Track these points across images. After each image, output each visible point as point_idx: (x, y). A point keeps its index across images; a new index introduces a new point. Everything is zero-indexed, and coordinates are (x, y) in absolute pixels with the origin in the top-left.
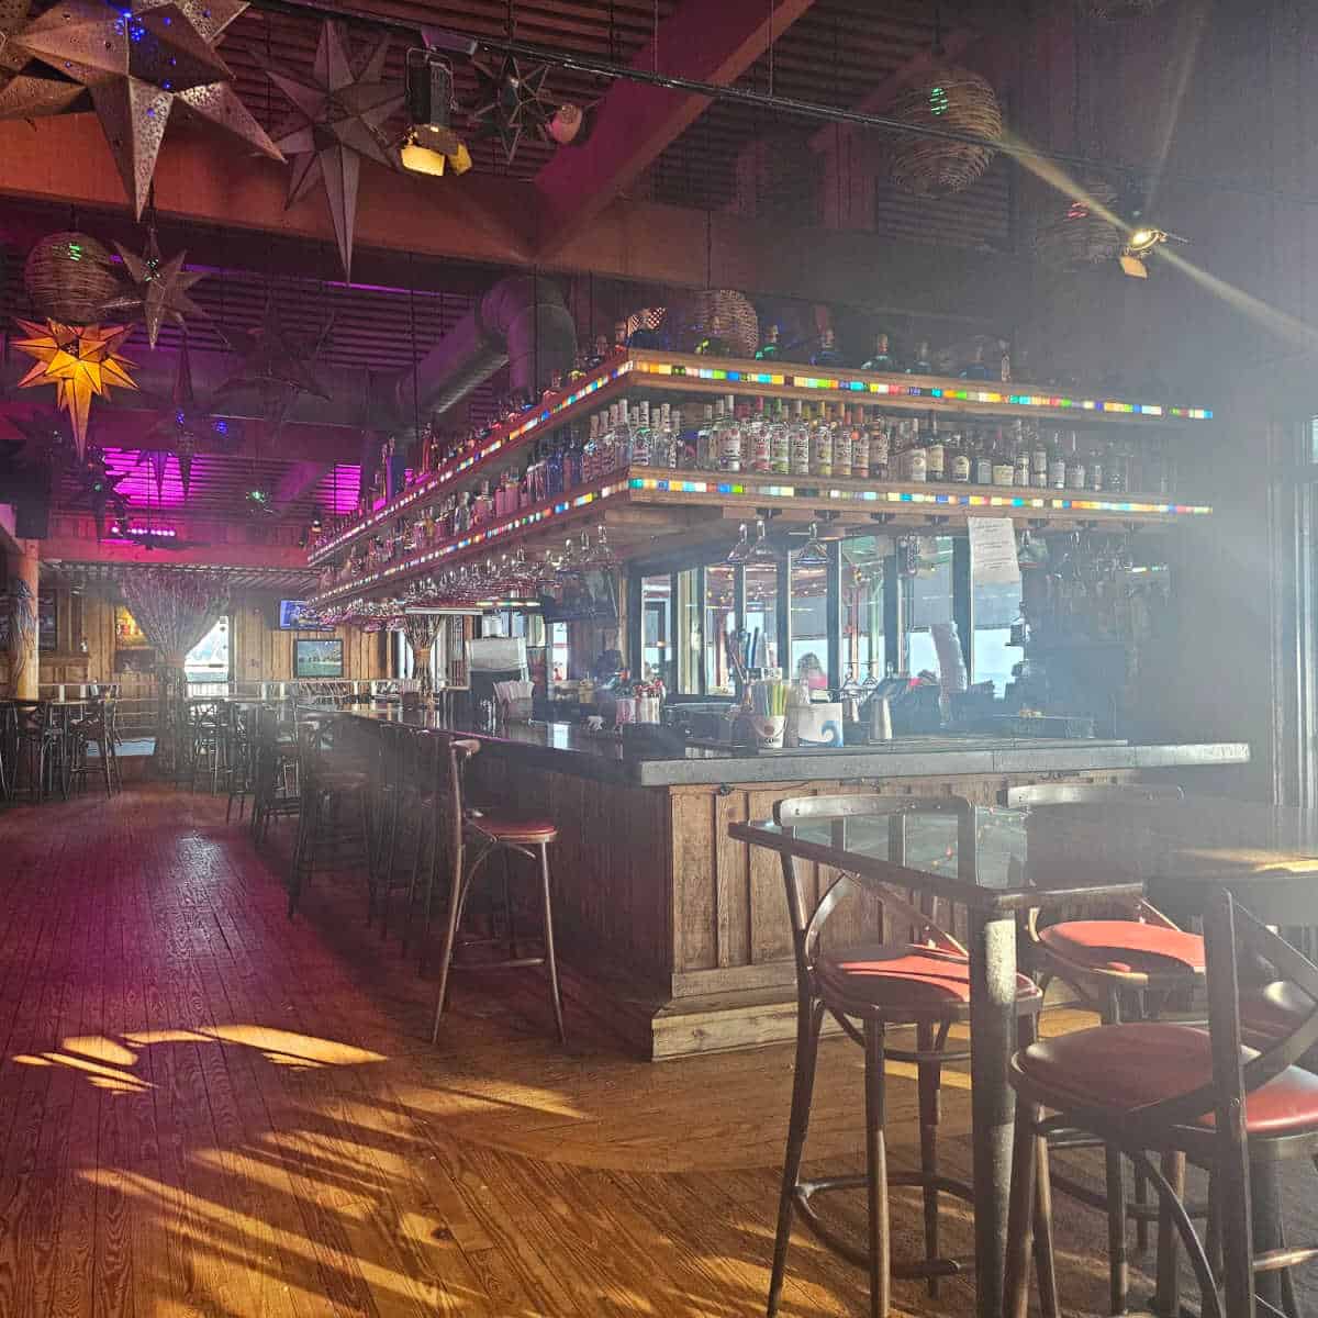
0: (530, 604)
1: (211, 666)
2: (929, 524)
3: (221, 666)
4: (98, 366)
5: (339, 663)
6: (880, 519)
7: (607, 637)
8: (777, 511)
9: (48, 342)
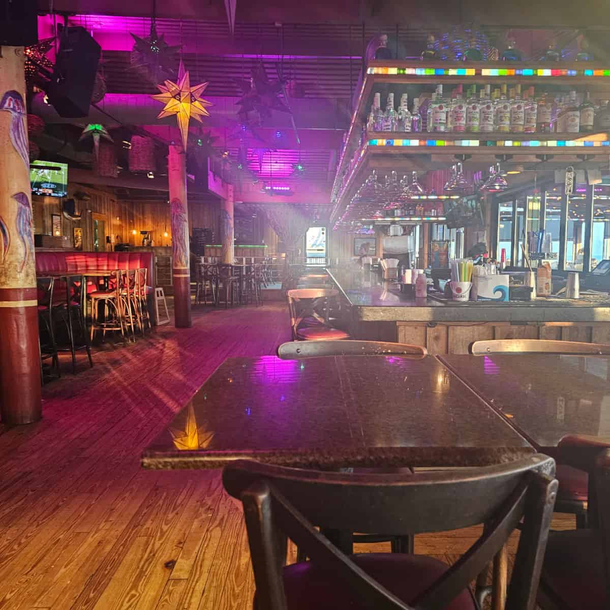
0: (440, 219)
1: (318, 250)
2: (580, 160)
3: (322, 250)
4: (189, 104)
5: (374, 249)
6: (542, 159)
7: (479, 235)
8: (468, 156)
9: (169, 95)
